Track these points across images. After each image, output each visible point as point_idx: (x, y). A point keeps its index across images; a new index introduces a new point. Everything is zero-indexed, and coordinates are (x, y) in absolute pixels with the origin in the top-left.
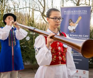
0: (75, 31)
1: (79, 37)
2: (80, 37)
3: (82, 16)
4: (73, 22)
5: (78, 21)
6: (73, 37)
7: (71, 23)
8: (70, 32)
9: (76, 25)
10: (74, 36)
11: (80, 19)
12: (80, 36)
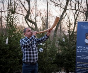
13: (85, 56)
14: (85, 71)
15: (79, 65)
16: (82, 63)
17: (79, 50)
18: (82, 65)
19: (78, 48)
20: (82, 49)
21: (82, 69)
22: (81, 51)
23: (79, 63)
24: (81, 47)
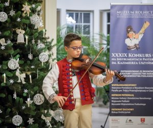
0: (138, 46)
1: (145, 58)
2: (147, 58)
4: (135, 32)
5: (142, 30)
6: (135, 57)
7: (131, 33)
8: (129, 49)
9: (141, 36)
10: (136, 55)
12: (147, 55)
13: (126, 71)
14: (127, 100)
15: (115, 89)
16: (121, 85)
17: (114, 61)
18: (122, 89)
19: (113, 57)
20: (120, 57)
21: (121, 97)
22: (118, 63)
23: (116, 86)
24: (119, 55)
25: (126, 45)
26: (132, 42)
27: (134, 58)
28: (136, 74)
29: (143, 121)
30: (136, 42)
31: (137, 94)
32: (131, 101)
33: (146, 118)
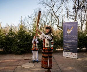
0: (70, 34)
1: (72, 37)
3: (73, 26)
4: (69, 30)
9: (71, 31)
11: (72, 28)
13: (67, 40)
18: (66, 45)
19: (64, 36)
20: (66, 36)
21: (66, 47)
22: (65, 38)
25: (67, 33)
26: (69, 32)
27: (69, 37)
28: (70, 41)
29: (72, 54)
30: (70, 32)
31: (70, 47)
32: (69, 48)
33: (73, 53)
